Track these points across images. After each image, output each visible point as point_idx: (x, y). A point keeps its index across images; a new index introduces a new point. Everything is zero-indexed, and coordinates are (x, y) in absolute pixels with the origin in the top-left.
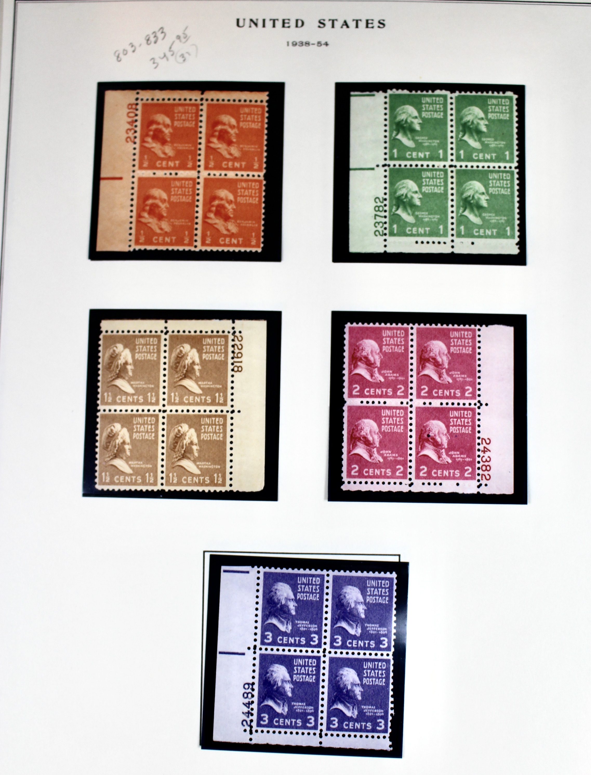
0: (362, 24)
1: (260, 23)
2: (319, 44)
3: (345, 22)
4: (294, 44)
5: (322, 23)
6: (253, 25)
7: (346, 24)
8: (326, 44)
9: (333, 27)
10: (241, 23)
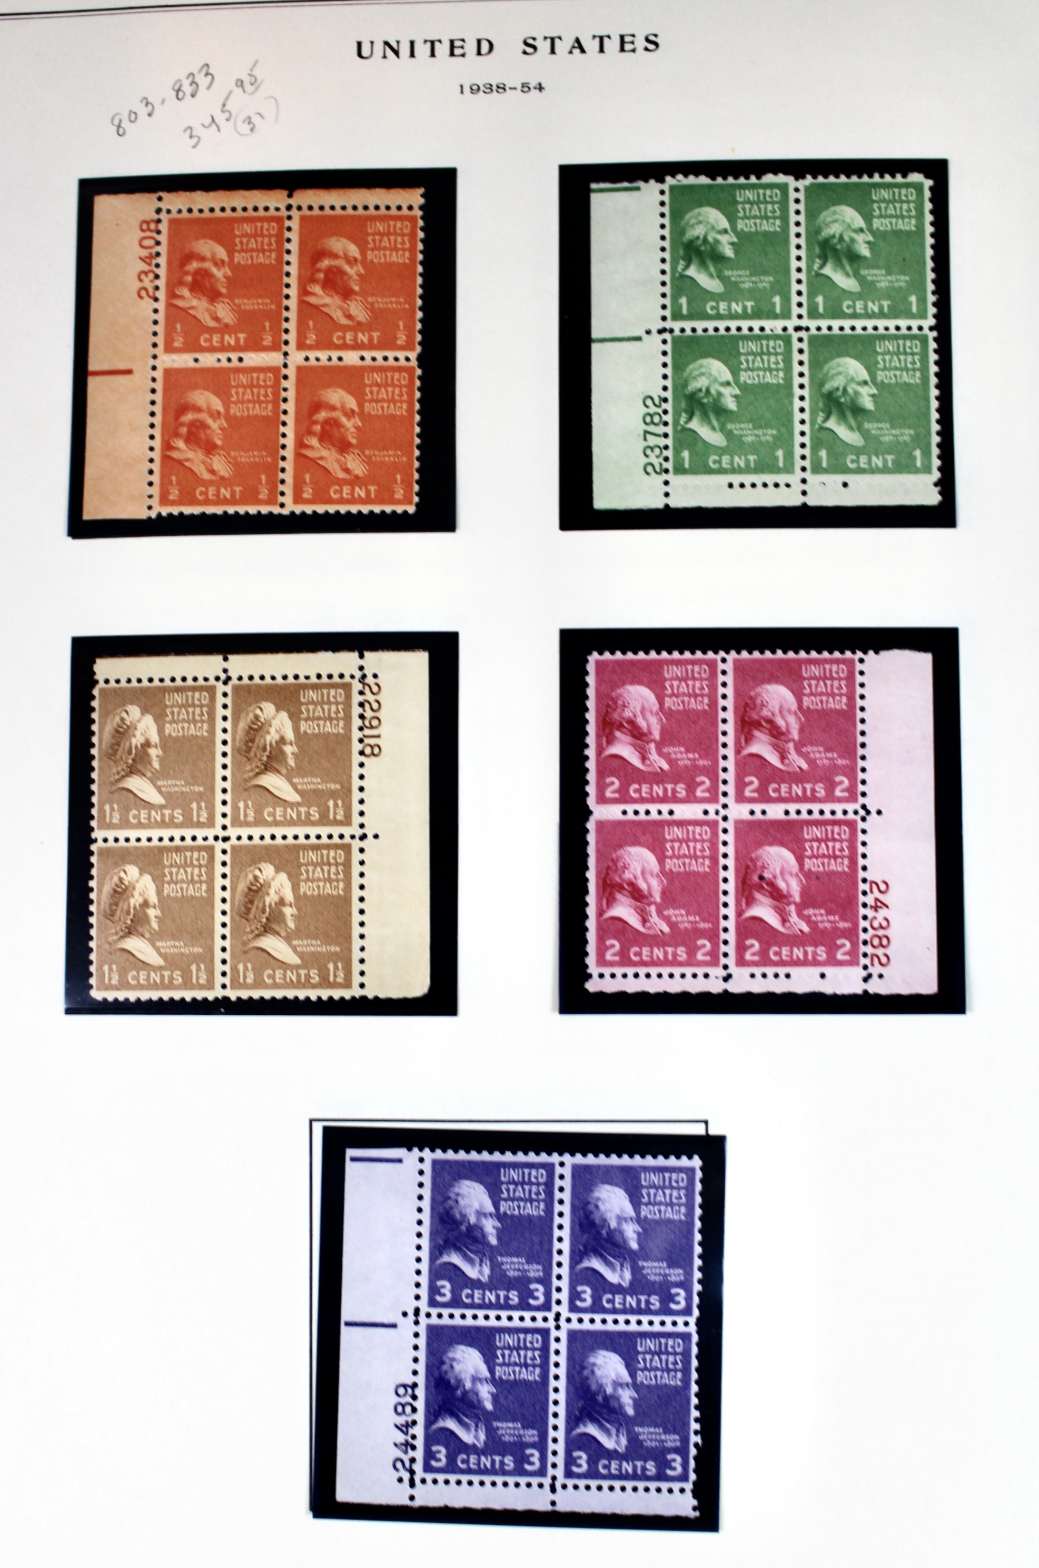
0: (612, 45)
1: (405, 50)
2: (525, 87)
3: (577, 41)
4: (475, 89)
5: (530, 46)
6: (389, 53)
7: (578, 45)
8: (540, 88)
9: (553, 52)
10: (366, 52)
